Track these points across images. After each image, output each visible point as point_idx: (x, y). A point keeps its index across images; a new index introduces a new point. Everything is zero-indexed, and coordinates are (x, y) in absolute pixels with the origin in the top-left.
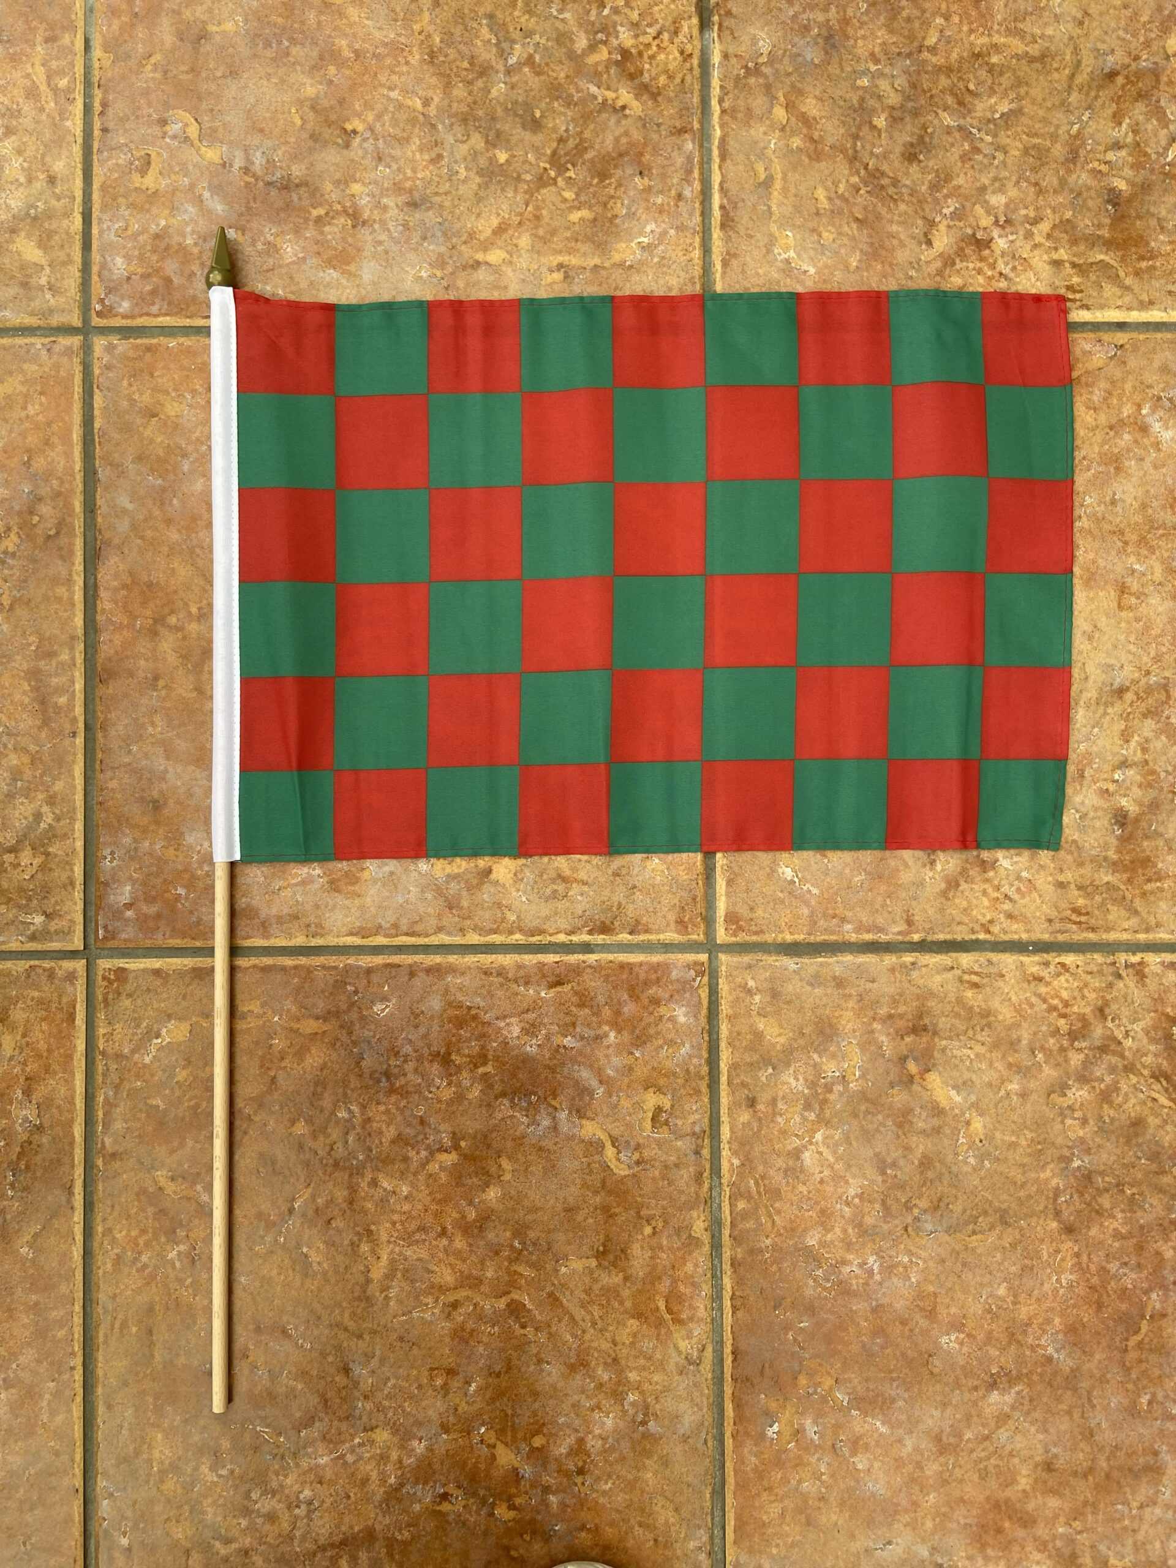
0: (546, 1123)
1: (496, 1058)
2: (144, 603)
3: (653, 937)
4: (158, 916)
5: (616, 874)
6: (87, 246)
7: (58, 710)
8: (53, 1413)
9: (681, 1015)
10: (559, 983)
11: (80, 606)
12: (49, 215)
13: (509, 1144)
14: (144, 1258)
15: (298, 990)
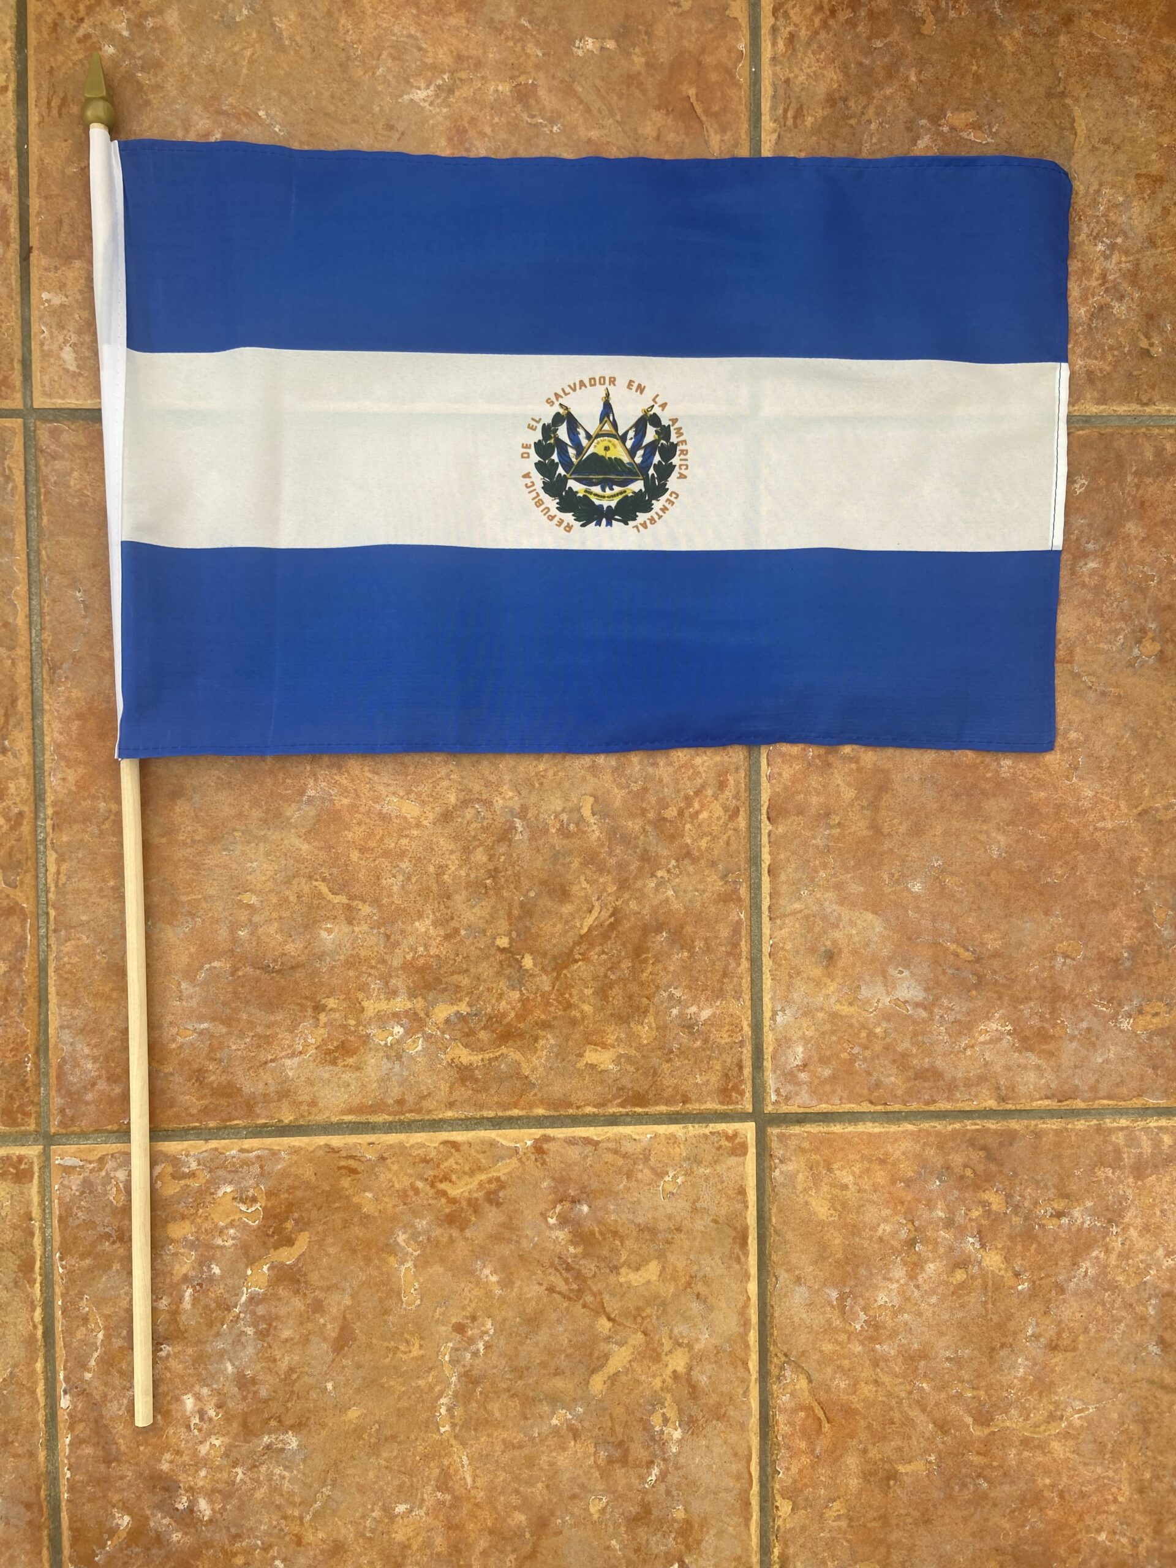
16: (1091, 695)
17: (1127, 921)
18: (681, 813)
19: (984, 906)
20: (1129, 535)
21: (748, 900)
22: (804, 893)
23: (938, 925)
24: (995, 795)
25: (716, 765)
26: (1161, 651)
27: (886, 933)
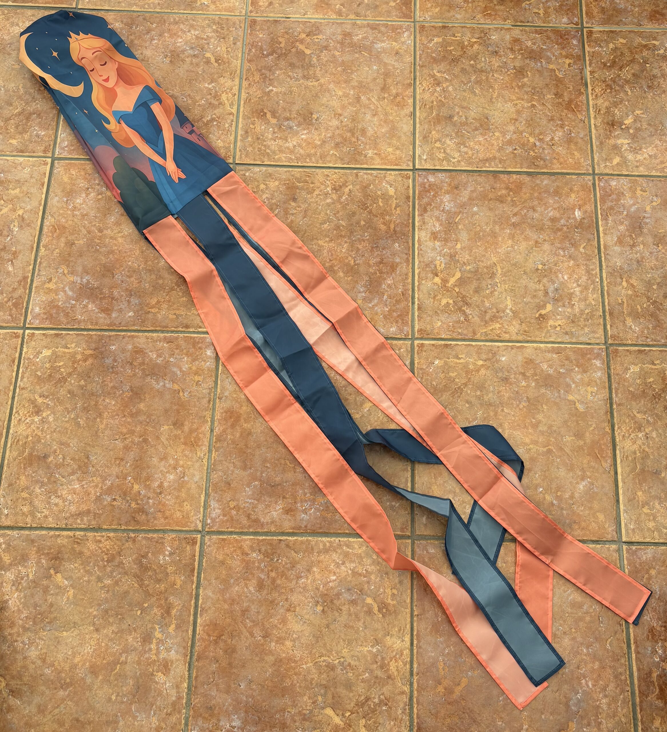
0: (362, 290)
1: (381, 276)
2: (516, 186)
3: (416, 322)
4: (425, 188)
5: (436, 312)
6: (618, 175)
7: (485, 164)
8: (285, 157)
9: (393, 329)
10: (403, 294)
11: (514, 170)
12: (627, 166)
13: (356, 279)
14: (328, 182)
15: (403, 223)
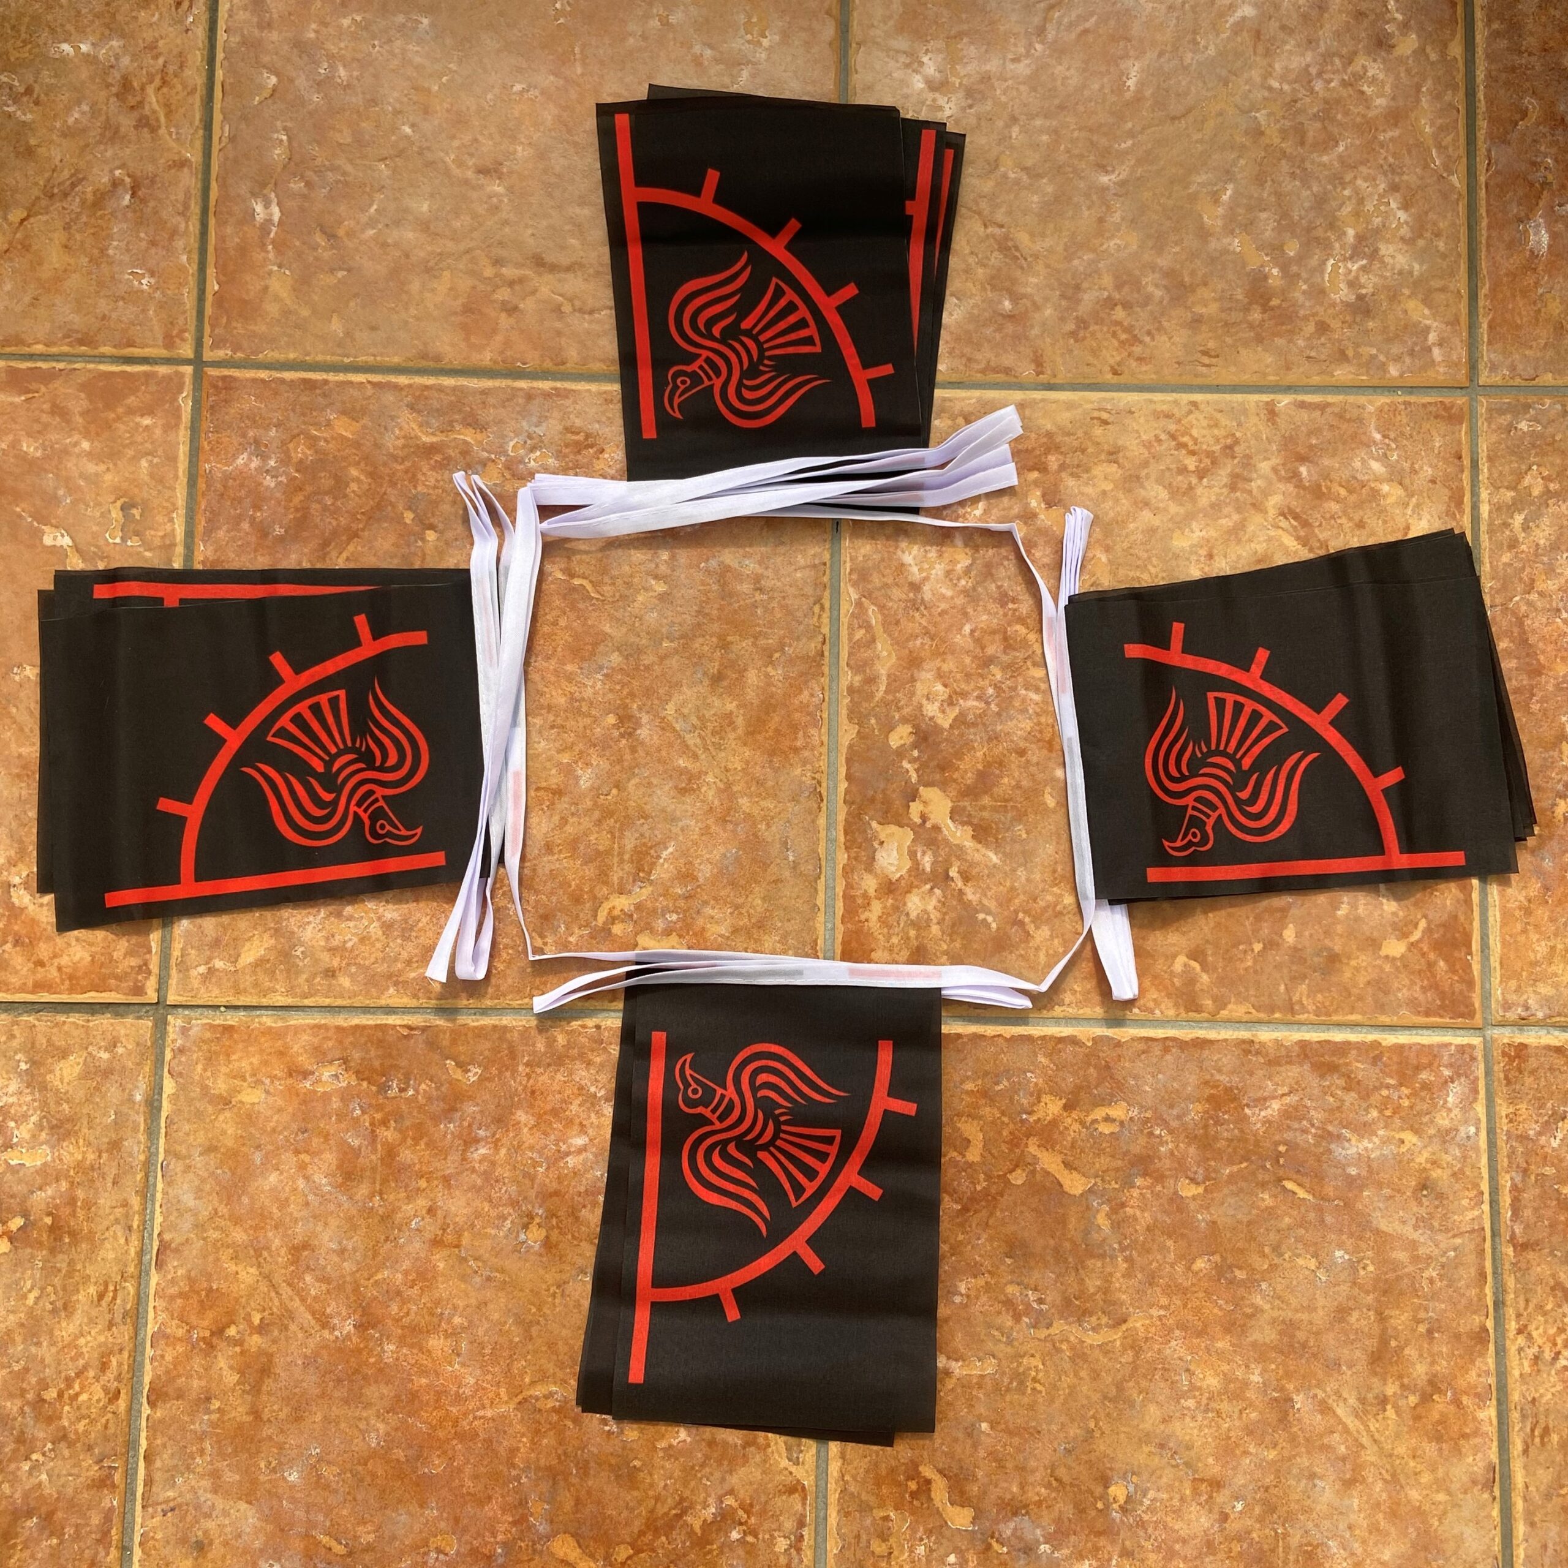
16: (478, 1279)
17: (503, 1514)
18: (60, 1395)
19: (359, 1497)
20: (519, 1123)
21: (122, 1486)
22: (179, 1481)
23: (312, 1517)
24: (376, 1382)
25: (99, 1346)
26: (547, 1237)
27: (258, 1524)
